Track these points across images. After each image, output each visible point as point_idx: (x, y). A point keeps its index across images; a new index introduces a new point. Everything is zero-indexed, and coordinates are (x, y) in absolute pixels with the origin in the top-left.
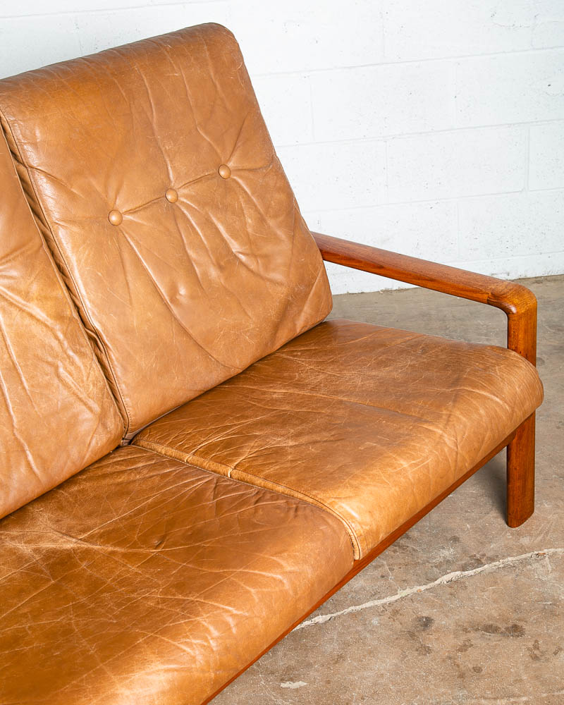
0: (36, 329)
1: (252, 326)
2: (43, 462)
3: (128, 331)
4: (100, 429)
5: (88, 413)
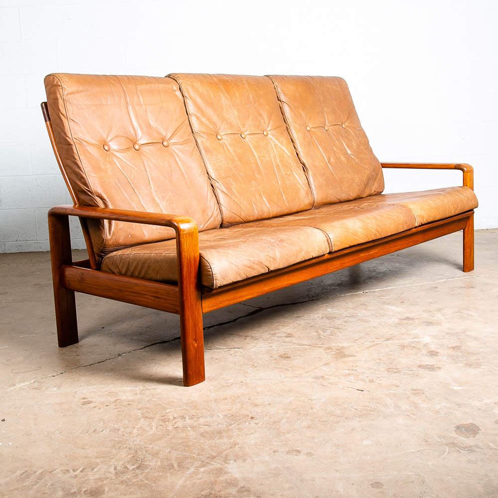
0: (285, 156)
1: (357, 181)
3: (315, 166)
4: (306, 197)
5: (302, 189)
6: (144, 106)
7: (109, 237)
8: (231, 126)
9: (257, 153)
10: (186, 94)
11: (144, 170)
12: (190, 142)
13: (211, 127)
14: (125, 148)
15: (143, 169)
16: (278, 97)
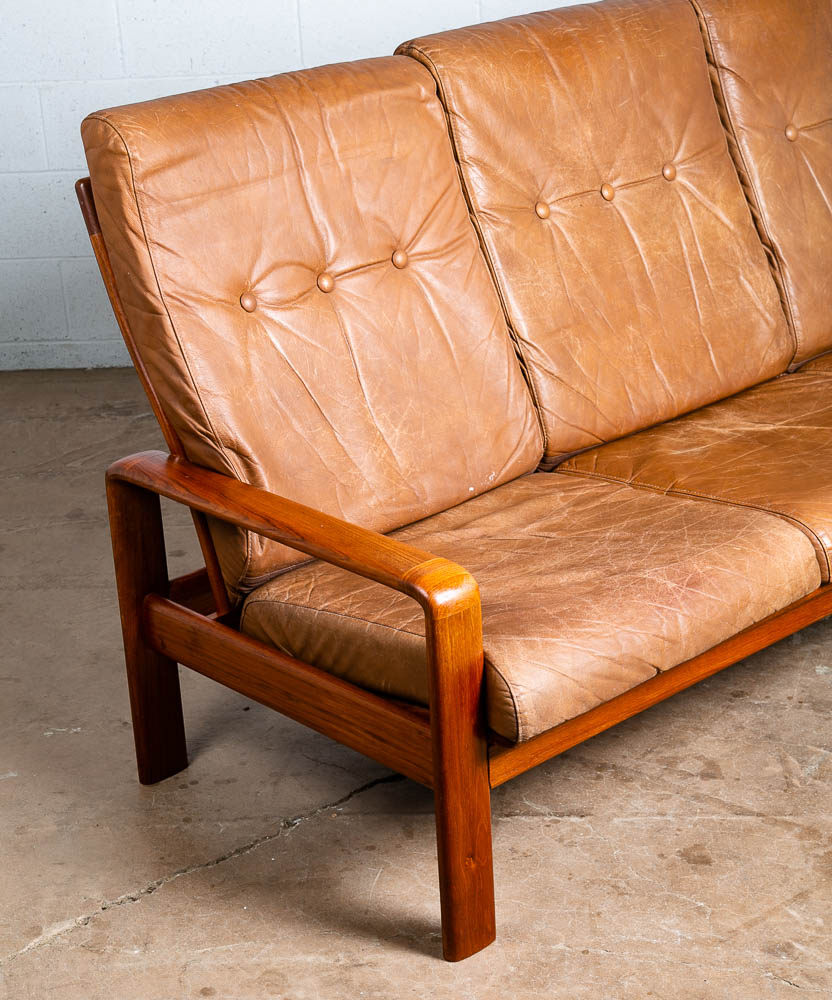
0: (720, 231)
2: (724, 366)
3: (802, 250)
4: (774, 346)
5: (764, 325)
6: (341, 165)
7: (260, 553)
8: (575, 171)
9: (644, 240)
10: (455, 106)
11: (345, 351)
12: (462, 244)
13: (522, 186)
14: (295, 293)
15: (343, 346)
16: (707, 55)
